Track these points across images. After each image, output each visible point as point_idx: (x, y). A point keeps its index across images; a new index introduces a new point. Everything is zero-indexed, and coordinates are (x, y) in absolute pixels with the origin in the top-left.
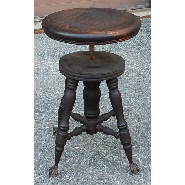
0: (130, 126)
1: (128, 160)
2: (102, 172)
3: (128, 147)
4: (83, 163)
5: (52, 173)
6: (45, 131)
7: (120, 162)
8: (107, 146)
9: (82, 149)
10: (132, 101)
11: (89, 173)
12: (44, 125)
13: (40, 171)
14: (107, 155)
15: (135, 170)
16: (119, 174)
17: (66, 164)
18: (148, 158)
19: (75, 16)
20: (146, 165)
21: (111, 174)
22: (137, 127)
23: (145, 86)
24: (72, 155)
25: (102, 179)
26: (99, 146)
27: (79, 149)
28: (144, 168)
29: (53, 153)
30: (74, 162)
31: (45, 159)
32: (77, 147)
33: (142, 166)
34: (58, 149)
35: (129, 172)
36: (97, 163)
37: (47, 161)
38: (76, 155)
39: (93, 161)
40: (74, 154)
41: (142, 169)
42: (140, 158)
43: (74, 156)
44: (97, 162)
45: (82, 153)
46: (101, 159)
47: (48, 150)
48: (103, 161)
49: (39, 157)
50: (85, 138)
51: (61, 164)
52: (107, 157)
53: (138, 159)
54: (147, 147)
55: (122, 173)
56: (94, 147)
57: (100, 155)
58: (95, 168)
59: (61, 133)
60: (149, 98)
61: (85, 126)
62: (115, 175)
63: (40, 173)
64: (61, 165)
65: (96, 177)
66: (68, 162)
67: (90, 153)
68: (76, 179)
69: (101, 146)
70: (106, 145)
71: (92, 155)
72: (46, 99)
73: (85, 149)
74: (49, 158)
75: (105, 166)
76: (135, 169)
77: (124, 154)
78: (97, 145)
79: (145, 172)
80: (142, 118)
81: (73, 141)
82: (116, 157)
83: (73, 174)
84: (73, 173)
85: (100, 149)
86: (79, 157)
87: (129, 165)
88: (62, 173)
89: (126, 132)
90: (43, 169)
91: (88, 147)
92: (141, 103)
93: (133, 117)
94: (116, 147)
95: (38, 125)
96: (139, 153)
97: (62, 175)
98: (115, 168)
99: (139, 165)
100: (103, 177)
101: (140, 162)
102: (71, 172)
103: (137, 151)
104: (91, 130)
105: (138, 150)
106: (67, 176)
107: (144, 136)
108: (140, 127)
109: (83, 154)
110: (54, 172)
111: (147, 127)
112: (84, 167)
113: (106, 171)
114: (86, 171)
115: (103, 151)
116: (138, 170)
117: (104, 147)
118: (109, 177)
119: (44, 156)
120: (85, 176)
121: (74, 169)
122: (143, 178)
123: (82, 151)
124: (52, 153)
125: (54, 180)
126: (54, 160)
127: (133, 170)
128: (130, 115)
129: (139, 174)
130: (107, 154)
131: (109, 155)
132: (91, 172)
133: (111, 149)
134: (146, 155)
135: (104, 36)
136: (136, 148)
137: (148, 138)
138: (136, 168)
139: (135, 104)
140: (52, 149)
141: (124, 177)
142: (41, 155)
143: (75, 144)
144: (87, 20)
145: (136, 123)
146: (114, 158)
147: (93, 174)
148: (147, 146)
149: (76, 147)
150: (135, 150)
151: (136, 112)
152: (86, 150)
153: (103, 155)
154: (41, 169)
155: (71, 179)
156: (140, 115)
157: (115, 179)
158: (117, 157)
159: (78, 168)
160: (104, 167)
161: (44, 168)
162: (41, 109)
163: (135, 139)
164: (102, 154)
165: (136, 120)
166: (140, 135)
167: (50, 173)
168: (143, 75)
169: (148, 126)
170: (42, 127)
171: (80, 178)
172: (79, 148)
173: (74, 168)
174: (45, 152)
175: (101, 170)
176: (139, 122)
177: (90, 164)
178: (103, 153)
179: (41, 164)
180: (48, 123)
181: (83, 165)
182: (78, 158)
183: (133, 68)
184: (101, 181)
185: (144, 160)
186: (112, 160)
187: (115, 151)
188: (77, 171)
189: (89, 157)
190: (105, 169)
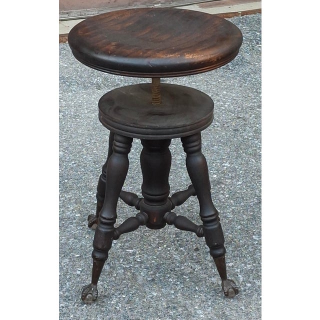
0: (222, 212)
1: (218, 273)
2: (173, 294)
3: (219, 252)
4: (140, 278)
5: (87, 297)
6: (74, 221)
7: (205, 276)
8: (181, 249)
9: (139, 253)
10: (224, 166)
11: (151, 296)
12: (73, 210)
13: (67, 294)
14: (182, 265)
15: (231, 292)
16: (204, 298)
17: (112, 281)
18: (253, 270)
19: (127, 25)
20: (250, 283)
21: (189, 298)
22: (233, 213)
23: (248, 139)
24: (122, 264)
25: (174, 308)
26: (169, 249)
27: (134, 254)
28: (247, 288)
29: (88, 260)
30: (125, 277)
31: (75, 271)
32: (130, 250)
33: (243, 283)
34: (98, 255)
35: (220, 295)
36: (164, 279)
37: (78, 275)
38: (128, 264)
39: (157, 275)
40: (125, 263)
41: (242, 289)
42: (239, 270)
43: (125, 266)
44: (164, 276)
45: (139, 260)
46: (171, 271)
47: (79, 255)
48: (176, 275)
49: (64, 268)
50: (144, 234)
51: (103, 281)
52: (183, 268)
53: (237, 271)
54: (251, 250)
55: (209, 297)
56: (160, 249)
57: (169, 264)
58: (162, 288)
59: (103, 229)
60: (254, 161)
61: (144, 215)
62: (197, 300)
63: (67, 297)
64: (102, 283)
65: (164, 304)
66: (115, 277)
67: (152, 260)
68: (128, 307)
69: (172, 249)
70: (181, 246)
71: (156, 264)
72: (75, 163)
73: (144, 253)
74: (81, 269)
75: (179, 283)
76: (231, 290)
77: (211, 262)
78: (165, 246)
79: (248, 295)
80: (243, 198)
81: (123, 238)
82: (198, 267)
83: (124, 298)
84: (124, 296)
85: (170, 254)
86: (133, 267)
87: (220, 282)
88: (105, 296)
89: (216, 226)
90: (72, 289)
91: (148, 250)
92: (241, 170)
93: (227, 196)
94: (197, 250)
95: (63, 210)
96: (237, 260)
97: (105, 300)
98: (197, 288)
99: (238, 282)
100: (176, 303)
101: (240, 276)
102: (120, 294)
103: (234, 256)
104: (155, 221)
105: (236, 255)
106: (112, 303)
107: (246, 230)
108: (239, 212)
109: (141, 263)
110: (90, 295)
111: (252, 213)
112: (143, 285)
113: (181, 293)
114: (145, 292)
115: (174, 256)
116: (236, 291)
117: (177, 250)
118: (186, 304)
119: (73, 266)
120: (144, 301)
121: (125, 289)
122: (244, 305)
123: (138, 256)
124: (86, 261)
125: (91, 308)
126: (90, 272)
127: (228, 292)
128: (222, 192)
129: (237, 299)
130: (181, 263)
131: (185, 264)
132: (155, 294)
133: (188, 254)
134: (249, 264)
135: (178, 63)
136: (233, 252)
137: (254, 234)
138: (233, 288)
139: (230, 172)
140: (87, 254)
141: (211, 303)
142: (67, 265)
143: (126, 244)
144: (147, 32)
145: (232, 205)
146: (194, 270)
147: (158, 299)
148: (252, 248)
149: (127, 250)
150: (231, 255)
151: (232, 187)
152: (146, 256)
153: (176, 265)
154: (68, 290)
155: (121, 306)
156: (238, 192)
157: (196, 308)
158: (200, 267)
159: (131, 287)
160: (176, 285)
161: (73, 287)
162: (66, 181)
163: (231, 236)
164: (173, 263)
165: (232, 201)
166: (239, 227)
167: (84, 298)
168: (244, 120)
169: (254, 212)
170: (69, 213)
171: (136, 306)
172: (133, 251)
173: (125, 287)
174: (75, 259)
175: (173, 292)
176: (238, 205)
177: (153, 280)
178: (176, 260)
179: (68, 281)
180: (80, 205)
181: (140, 283)
182: (131, 269)
183: (226, 106)
184: (172, 311)
185: (247, 273)
186: (190, 273)
187: (196, 256)
188: (131, 293)
189: (151, 268)
190: (179, 289)
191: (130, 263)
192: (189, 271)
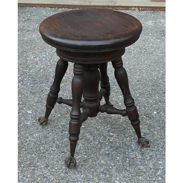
2: (112, 166)
4: (102, 150)
7: (139, 163)
9: (115, 137)
11: (99, 162)
13: (60, 144)
14: (132, 152)
16: (126, 175)
17: (87, 146)
21: (119, 172)
25: (105, 174)
27: (112, 136)
28: (157, 180)
30: (96, 147)
32: (112, 134)
33: (158, 176)
36: (115, 156)
39: (114, 152)
40: (103, 139)
42: (163, 167)
43: (101, 141)
44: (116, 154)
45: (111, 141)
46: (123, 153)
48: (123, 156)
52: (131, 154)
55: (130, 176)
56: (127, 139)
57: (125, 149)
58: (109, 160)
62: (121, 175)
63: (59, 146)
65: (102, 169)
67: (118, 143)
71: (118, 146)
73: (117, 138)
75: (121, 161)
78: (132, 138)
81: (114, 126)
84: (85, 157)
85: (131, 143)
86: (105, 143)
91: (121, 137)
98: (128, 168)
100: (109, 172)
101: (160, 171)
106: (77, 158)
109: (111, 142)
112: (100, 155)
113: (117, 167)
114: (98, 159)
115: (132, 145)
118: (114, 174)
120: (93, 164)
123: (113, 138)
131: (134, 152)
132: (103, 162)
141: (128, 180)
143: (113, 130)
146: (136, 157)
147: (101, 165)
149: (110, 133)
153: (129, 151)
154: (62, 143)
155: (79, 161)
157: (117, 179)
159: (94, 153)
160: (118, 162)
164: (128, 149)
171: (87, 164)
173: (91, 152)
175: (113, 165)
177: (108, 154)
178: (131, 148)
181: (101, 153)
182: (103, 144)
184: (102, 175)
187: (145, 150)
188: (90, 156)
189: (114, 147)
190: (118, 165)
191: (105, 140)
192: (132, 157)
